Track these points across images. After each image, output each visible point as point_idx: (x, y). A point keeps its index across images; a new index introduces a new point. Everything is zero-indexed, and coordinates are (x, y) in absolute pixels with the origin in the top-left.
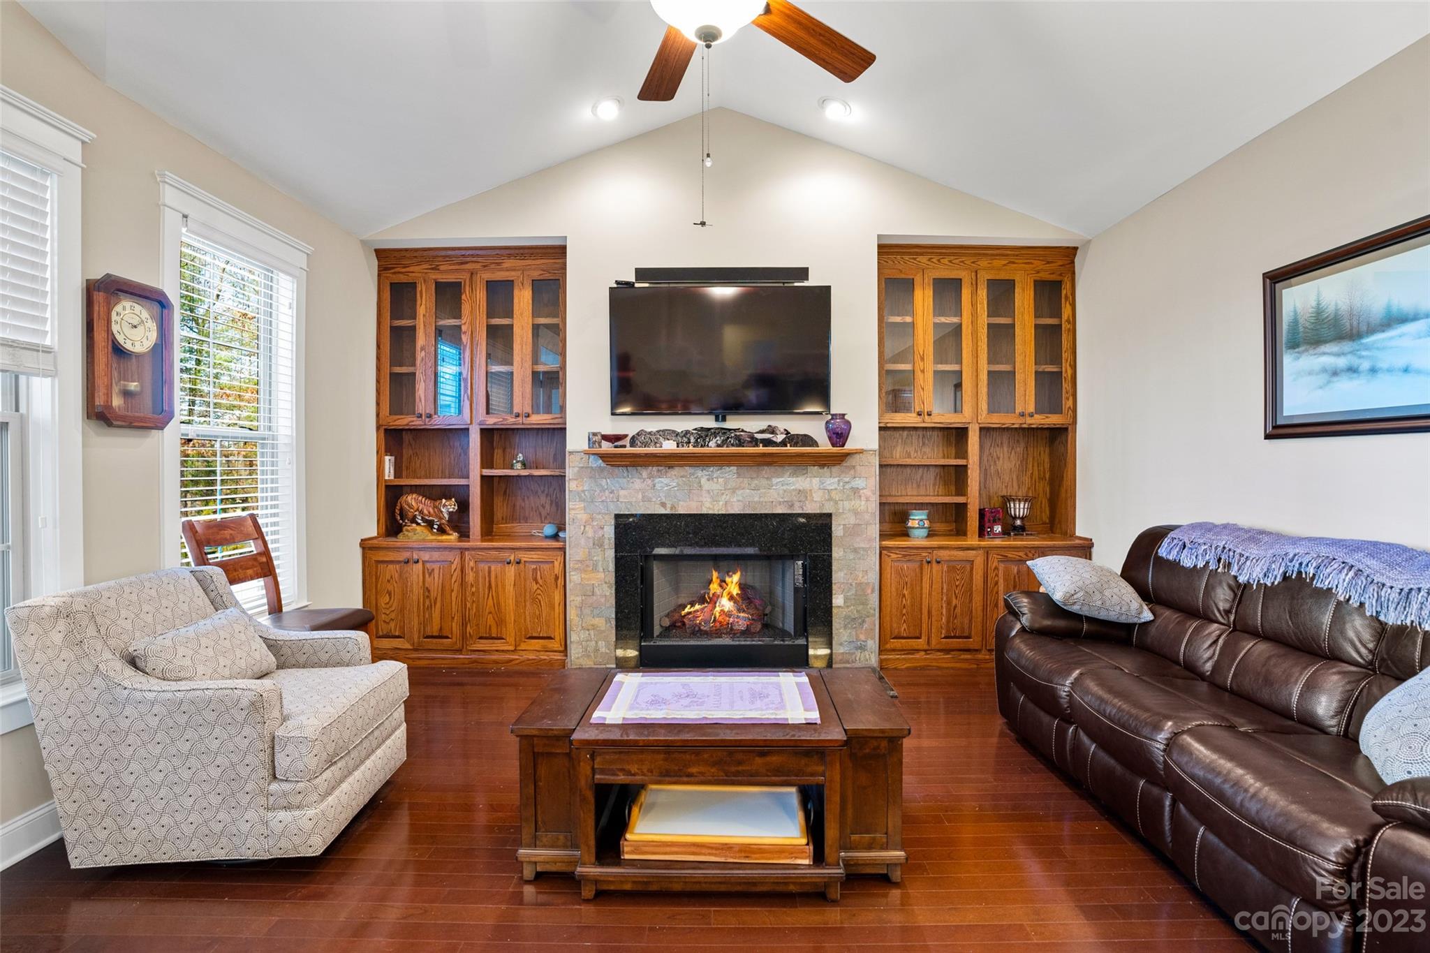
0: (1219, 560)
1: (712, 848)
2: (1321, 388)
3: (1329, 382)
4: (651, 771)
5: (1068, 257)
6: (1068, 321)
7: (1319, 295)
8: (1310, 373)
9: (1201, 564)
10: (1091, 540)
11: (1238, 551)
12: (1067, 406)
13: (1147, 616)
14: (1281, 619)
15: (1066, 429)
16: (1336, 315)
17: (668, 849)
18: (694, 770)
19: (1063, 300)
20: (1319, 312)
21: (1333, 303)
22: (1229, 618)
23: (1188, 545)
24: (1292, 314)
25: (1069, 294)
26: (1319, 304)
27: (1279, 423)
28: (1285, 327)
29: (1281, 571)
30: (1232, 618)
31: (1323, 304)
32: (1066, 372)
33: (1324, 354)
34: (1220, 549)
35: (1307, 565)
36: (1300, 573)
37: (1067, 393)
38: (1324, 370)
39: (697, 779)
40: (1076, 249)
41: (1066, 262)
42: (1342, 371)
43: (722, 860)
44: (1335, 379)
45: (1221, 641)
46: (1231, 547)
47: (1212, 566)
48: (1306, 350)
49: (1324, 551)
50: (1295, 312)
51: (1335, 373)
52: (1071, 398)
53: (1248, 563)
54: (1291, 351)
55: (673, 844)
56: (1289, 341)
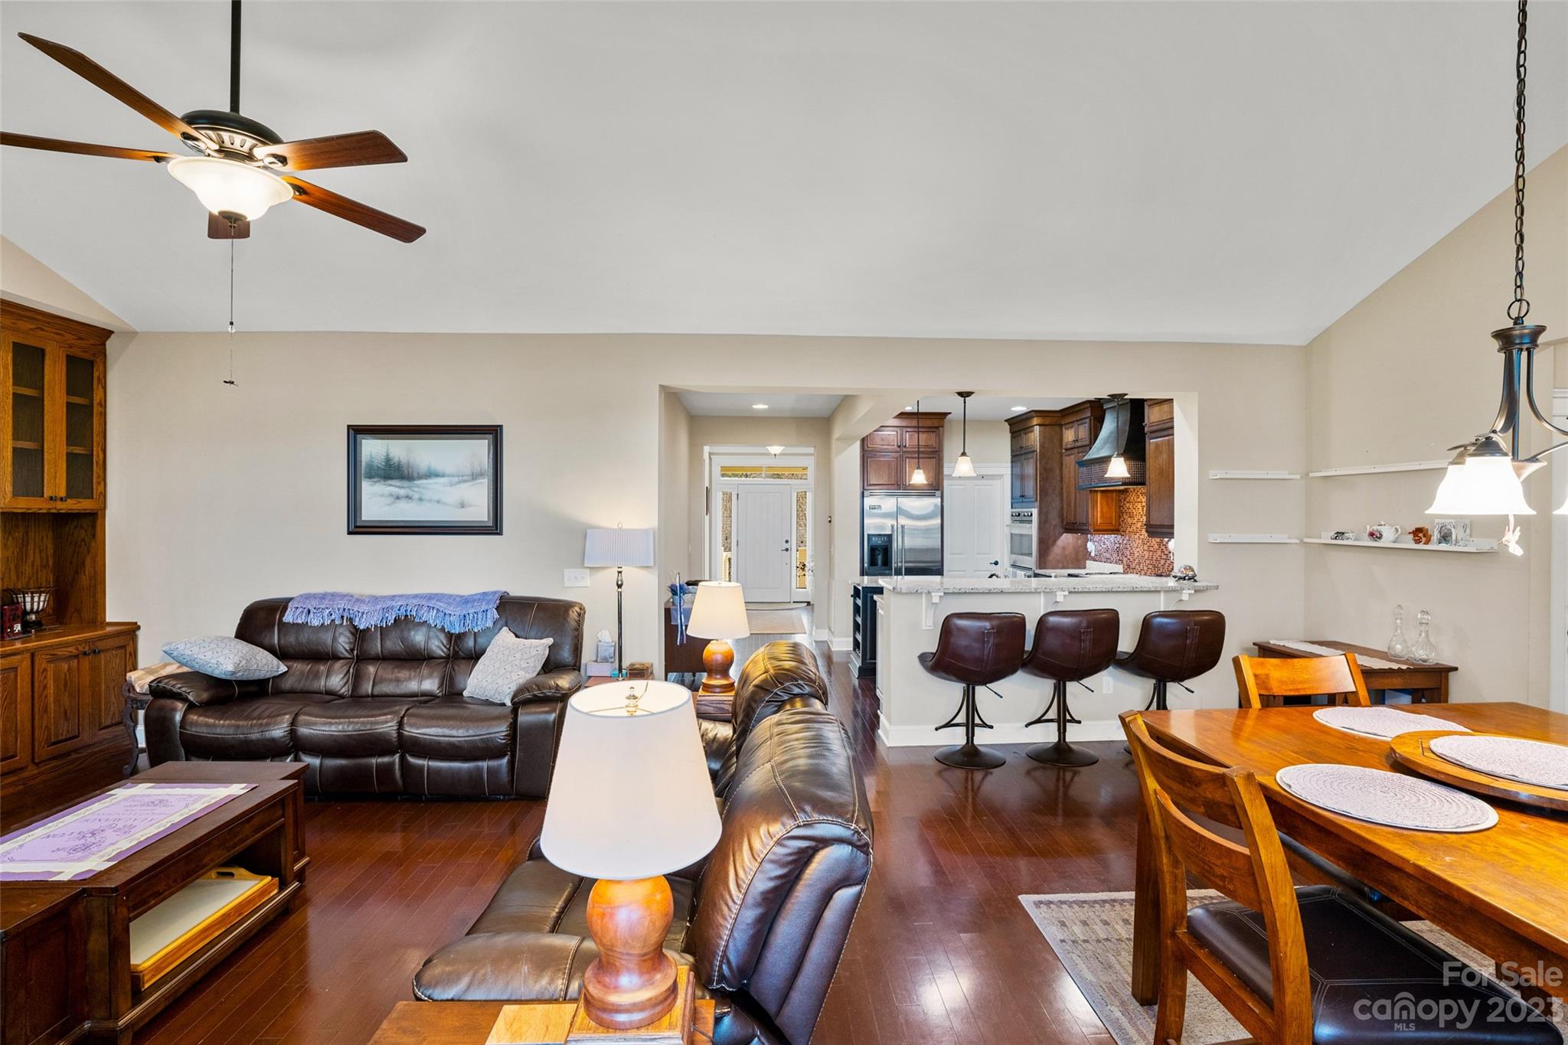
0: (342, 617)
1: (216, 924)
2: (388, 505)
3: (394, 503)
4: (175, 881)
5: (100, 338)
6: (100, 404)
7: (388, 449)
8: (382, 496)
9: (327, 622)
10: (136, 623)
11: (356, 609)
12: (99, 492)
13: (283, 668)
14: (393, 644)
15: (96, 514)
16: (399, 464)
17: (183, 951)
18: (206, 861)
19: (95, 382)
20: (388, 460)
21: (397, 457)
22: (353, 653)
23: (312, 610)
24: (369, 456)
25: (101, 377)
26: (388, 455)
27: (358, 524)
28: (363, 464)
29: (394, 617)
30: (355, 652)
31: (391, 456)
32: (98, 456)
33: (391, 485)
34: (341, 610)
35: (411, 611)
36: (406, 616)
37: (99, 477)
38: (391, 495)
39: (211, 866)
40: (111, 332)
41: (97, 342)
42: (402, 497)
43: (224, 930)
44: (397, 501)
45: (351, 670)
46: (349, 607)
47: (337, 622)
48: (379, 481)
49: (415, 602)
50: (371, 455)
51: (398, 498)
52: (102, 483)
53: (365, 616)
54: (368, 480)
55: (187, 942)
56: (366, 473)
